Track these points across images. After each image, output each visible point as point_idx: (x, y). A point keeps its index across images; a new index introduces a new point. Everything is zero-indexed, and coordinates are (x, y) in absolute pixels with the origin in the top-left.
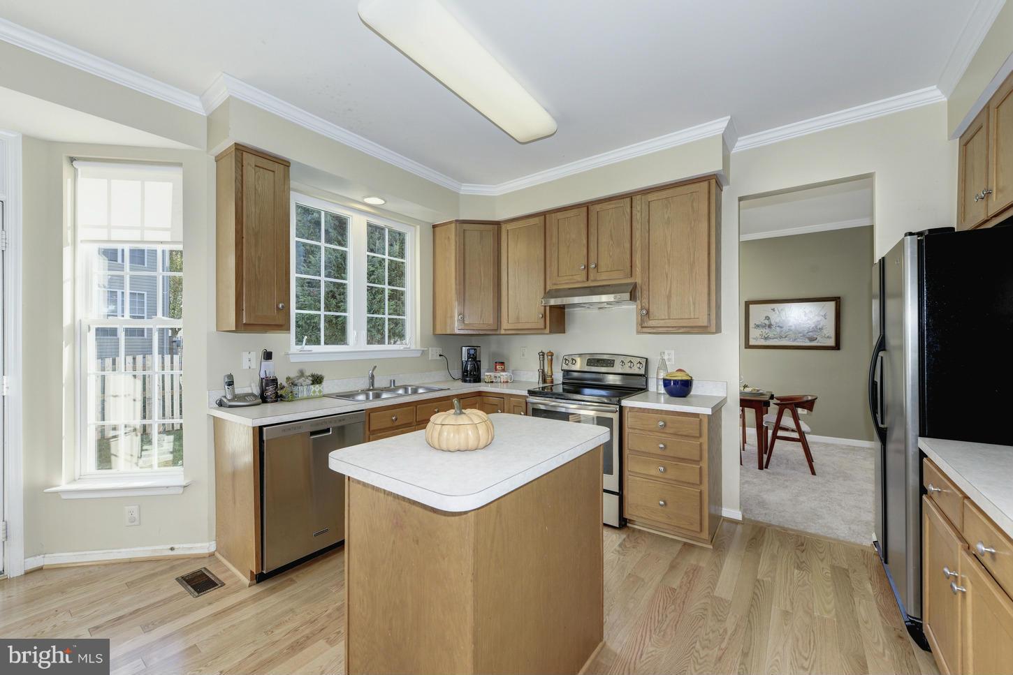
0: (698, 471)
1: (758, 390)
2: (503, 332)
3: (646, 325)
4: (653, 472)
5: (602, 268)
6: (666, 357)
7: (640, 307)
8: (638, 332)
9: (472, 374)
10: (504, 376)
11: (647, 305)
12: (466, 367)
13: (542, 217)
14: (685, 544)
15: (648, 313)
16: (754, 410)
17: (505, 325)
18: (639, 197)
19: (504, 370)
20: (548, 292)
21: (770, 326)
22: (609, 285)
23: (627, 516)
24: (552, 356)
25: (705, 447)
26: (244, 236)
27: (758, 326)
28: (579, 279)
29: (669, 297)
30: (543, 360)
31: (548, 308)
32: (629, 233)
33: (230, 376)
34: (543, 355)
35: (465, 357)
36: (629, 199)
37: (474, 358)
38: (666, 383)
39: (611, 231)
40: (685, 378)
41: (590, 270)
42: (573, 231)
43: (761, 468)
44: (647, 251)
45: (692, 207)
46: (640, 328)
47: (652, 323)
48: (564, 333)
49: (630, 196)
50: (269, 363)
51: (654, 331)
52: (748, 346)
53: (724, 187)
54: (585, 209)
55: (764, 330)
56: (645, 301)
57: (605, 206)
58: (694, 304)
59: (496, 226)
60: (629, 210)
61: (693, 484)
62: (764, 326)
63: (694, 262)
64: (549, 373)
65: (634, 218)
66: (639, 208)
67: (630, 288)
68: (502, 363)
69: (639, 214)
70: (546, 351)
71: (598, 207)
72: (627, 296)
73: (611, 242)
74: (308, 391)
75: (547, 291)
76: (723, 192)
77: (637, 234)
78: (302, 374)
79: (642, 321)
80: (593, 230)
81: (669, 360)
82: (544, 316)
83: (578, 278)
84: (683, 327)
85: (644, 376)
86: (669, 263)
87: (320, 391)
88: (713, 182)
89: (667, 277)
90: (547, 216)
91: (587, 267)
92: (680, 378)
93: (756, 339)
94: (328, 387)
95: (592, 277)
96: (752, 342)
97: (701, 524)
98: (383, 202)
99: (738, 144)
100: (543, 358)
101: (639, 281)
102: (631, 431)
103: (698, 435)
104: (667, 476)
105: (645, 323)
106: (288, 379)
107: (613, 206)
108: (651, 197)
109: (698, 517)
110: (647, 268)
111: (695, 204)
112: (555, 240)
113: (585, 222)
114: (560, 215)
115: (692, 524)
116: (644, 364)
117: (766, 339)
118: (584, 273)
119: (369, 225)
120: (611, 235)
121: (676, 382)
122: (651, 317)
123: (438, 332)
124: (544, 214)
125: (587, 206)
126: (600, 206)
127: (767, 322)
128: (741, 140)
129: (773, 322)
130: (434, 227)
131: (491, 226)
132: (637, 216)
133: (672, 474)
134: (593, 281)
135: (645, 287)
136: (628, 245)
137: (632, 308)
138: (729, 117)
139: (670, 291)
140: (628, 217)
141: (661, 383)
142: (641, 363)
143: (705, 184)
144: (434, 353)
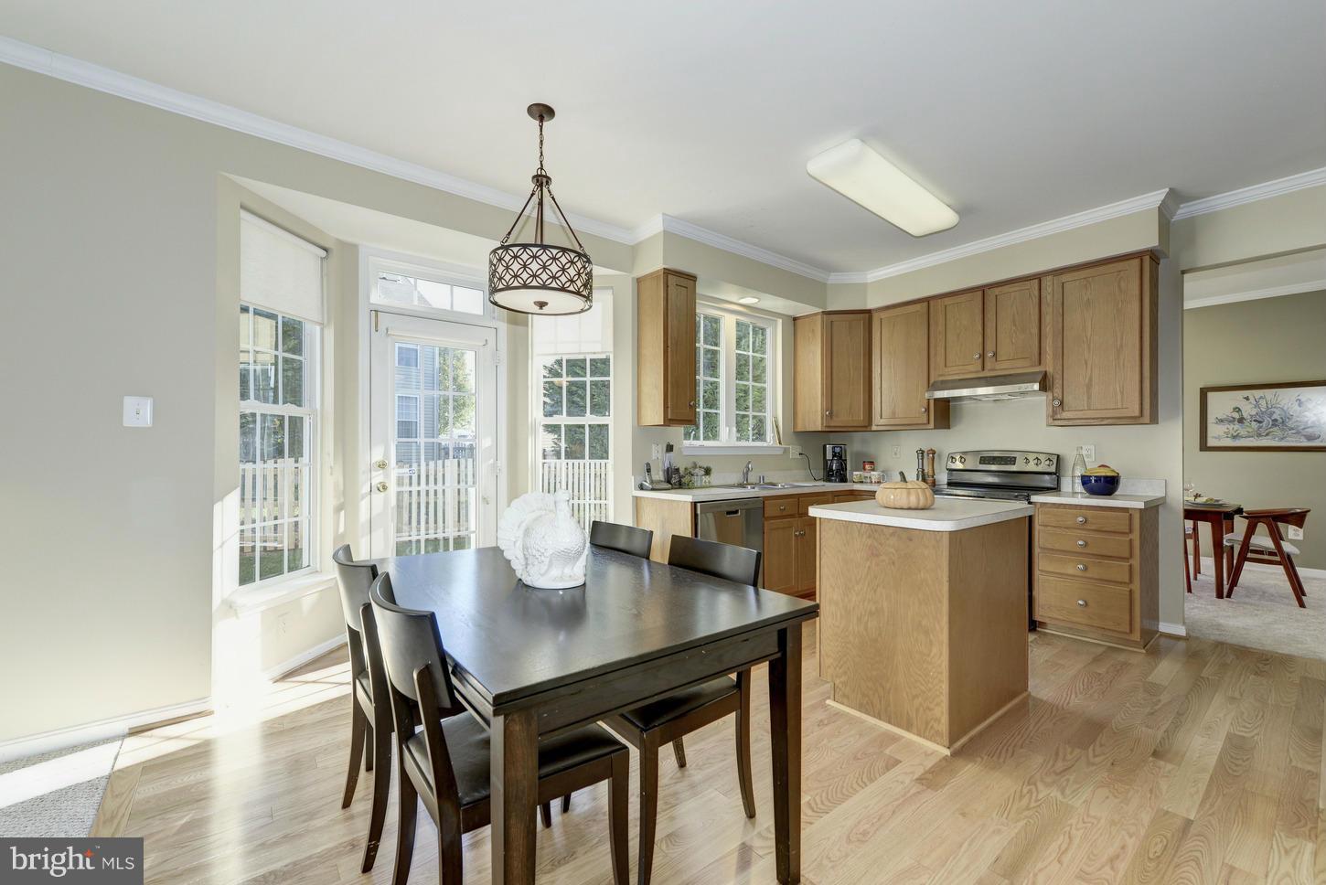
0: (1127, 569)
1: (1218, 501)
2: (874, 428)
3: (1059, 417)
4: (1070, 571)
5: (1002, 354)
6: (1084, 453)
7: (1051, 398)
8: (1049, 425)
9: (836, 471)
10: (875, 475)
11: (1061, 394)
12: (831, 466)
13: (926, 304)
14: (1110, 647)
15: (1062, 403)
16: (1209, 524)
17: (877, 420)
18: (1050, 278)
19: (873, 470)
20: (933, 385)
21: (1241, 420)
22: (1010, 375)
23: (1037, 617)
24: (934, 453)
25: (1137, 544)
26: (669, 345)
27: (1222, 421)
28: (973, 369)
29: (1089, 386)
30: (922, 459)
31: (932, 403)
32: (1037, 317)
33: (648, 464)
34: (922, 453)
35: (829, 456)
36: (1036, 281)
37: (839, 457)
38: (1085, 480)
39: (1014, 315)
40: (1109, 474)
41: (987, 360)
42: (965, 319)
43: (1220, 595)
44: (1061, 336)
45: (1119, 286)
46: (1051, 420)
47: (1065, 415)
48: (949, 428)
49: (1038, 277)
50: (671, 454)
51: (1070, 423)
52: (1204, 447)
53: (1161, 261)
54: (980, 293)
55: (1231, 427)
56: (1057, 391)
57: (1006, 289)
58: (1122, 393)
59: (867, 315)
60: (1036, 293)
61: (1121, 583)
62: (1232, 421)
63: (1121, 346)
64: (931, 473)
65: (1043, 300)
66: (1050, 290)
67: (1040, 377)
68: (872, 463)
69: (1049, 297)
70: (925, 449)
71: (997, 291)
72: (1036, 387)
73: (1014, 328)
74: (701, 481)
75: (932, 382)
76: (1160, 266)
77: (1048, 319)
78: (695, 466)
79: (1054, 412)
80: (990, 315)
81: (1088, 456)
82: (928, 410)
83: (971, 368)
84: (1108, 418)
85: (1055, 474)
86: (1089, 348)
87: (709, 482)
88: (1147, 259)
89: (1086, 364)
90: (932, 303)
91: (983, 356)
92: (1104, 474)
93: (1218, 438)
94: (715, 478)
95: (988, 365)
96: (1211, 443)
97: (1131, 624)
98: (757, 300)
99: (1179, 212)
100: (923, 456)
101: (1050, 370)
102: (1041, 528)
103: (1128, 531)
104: (1088, 575)
105: (1058, 415)
106: (686, 469)
107: (1018, 288)
108: (1064, 278)
109: (1127, 617)
110: (1061, 354)
111: (1123, 284)
112: (941, 328)
113: (980, 306)
114: (947, 301)
115: (1119, 624)
116: (1055, 461)
117: (1234, 437)
118: (980, 361)
119: (738, 324)
120: (1014, 321)
121: (1098, 479)
122: (1066, 408)
123: (800, 428)
124: (927, 300)
125: (983, 290)
126: (1000, 289)
127: (1237, 416)
128: (1182, 208)
129: (1245, 415)
130: (795, 319)
131: (862, 315)
132: (1047, 297)
133: (1094, 572)
134: (990, 370)
135: (1058, 376)
136: (1035, 331)
137: (1043, 399)
138: (1167, 190)
139: (1091, 380)
140: (1036, 301)
141: (1078, 481)
142: (1050, 460)
143: (1136, 262)
144: (794, 451)
